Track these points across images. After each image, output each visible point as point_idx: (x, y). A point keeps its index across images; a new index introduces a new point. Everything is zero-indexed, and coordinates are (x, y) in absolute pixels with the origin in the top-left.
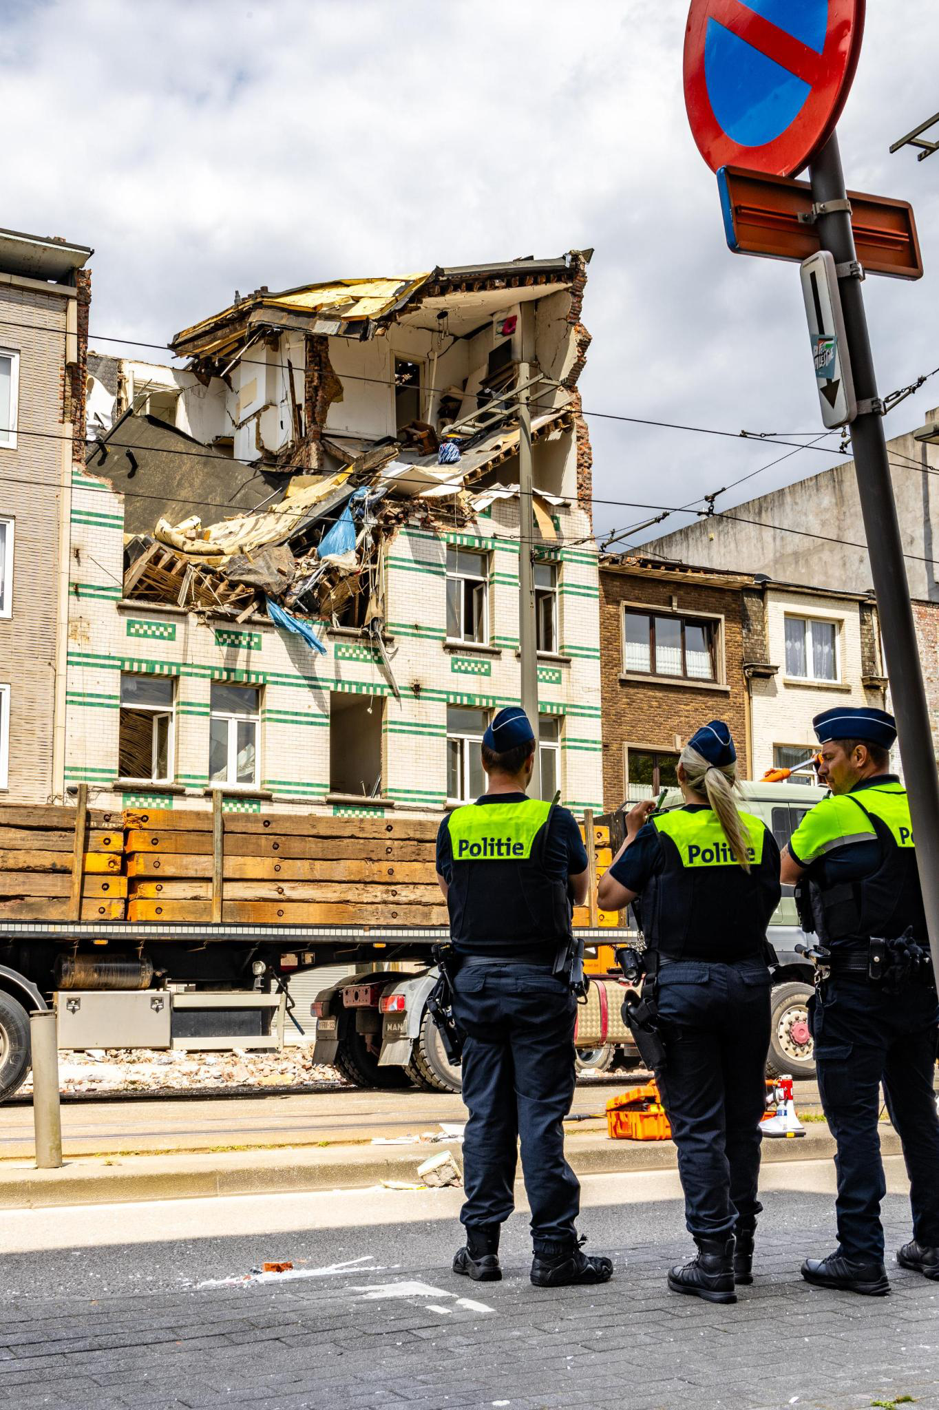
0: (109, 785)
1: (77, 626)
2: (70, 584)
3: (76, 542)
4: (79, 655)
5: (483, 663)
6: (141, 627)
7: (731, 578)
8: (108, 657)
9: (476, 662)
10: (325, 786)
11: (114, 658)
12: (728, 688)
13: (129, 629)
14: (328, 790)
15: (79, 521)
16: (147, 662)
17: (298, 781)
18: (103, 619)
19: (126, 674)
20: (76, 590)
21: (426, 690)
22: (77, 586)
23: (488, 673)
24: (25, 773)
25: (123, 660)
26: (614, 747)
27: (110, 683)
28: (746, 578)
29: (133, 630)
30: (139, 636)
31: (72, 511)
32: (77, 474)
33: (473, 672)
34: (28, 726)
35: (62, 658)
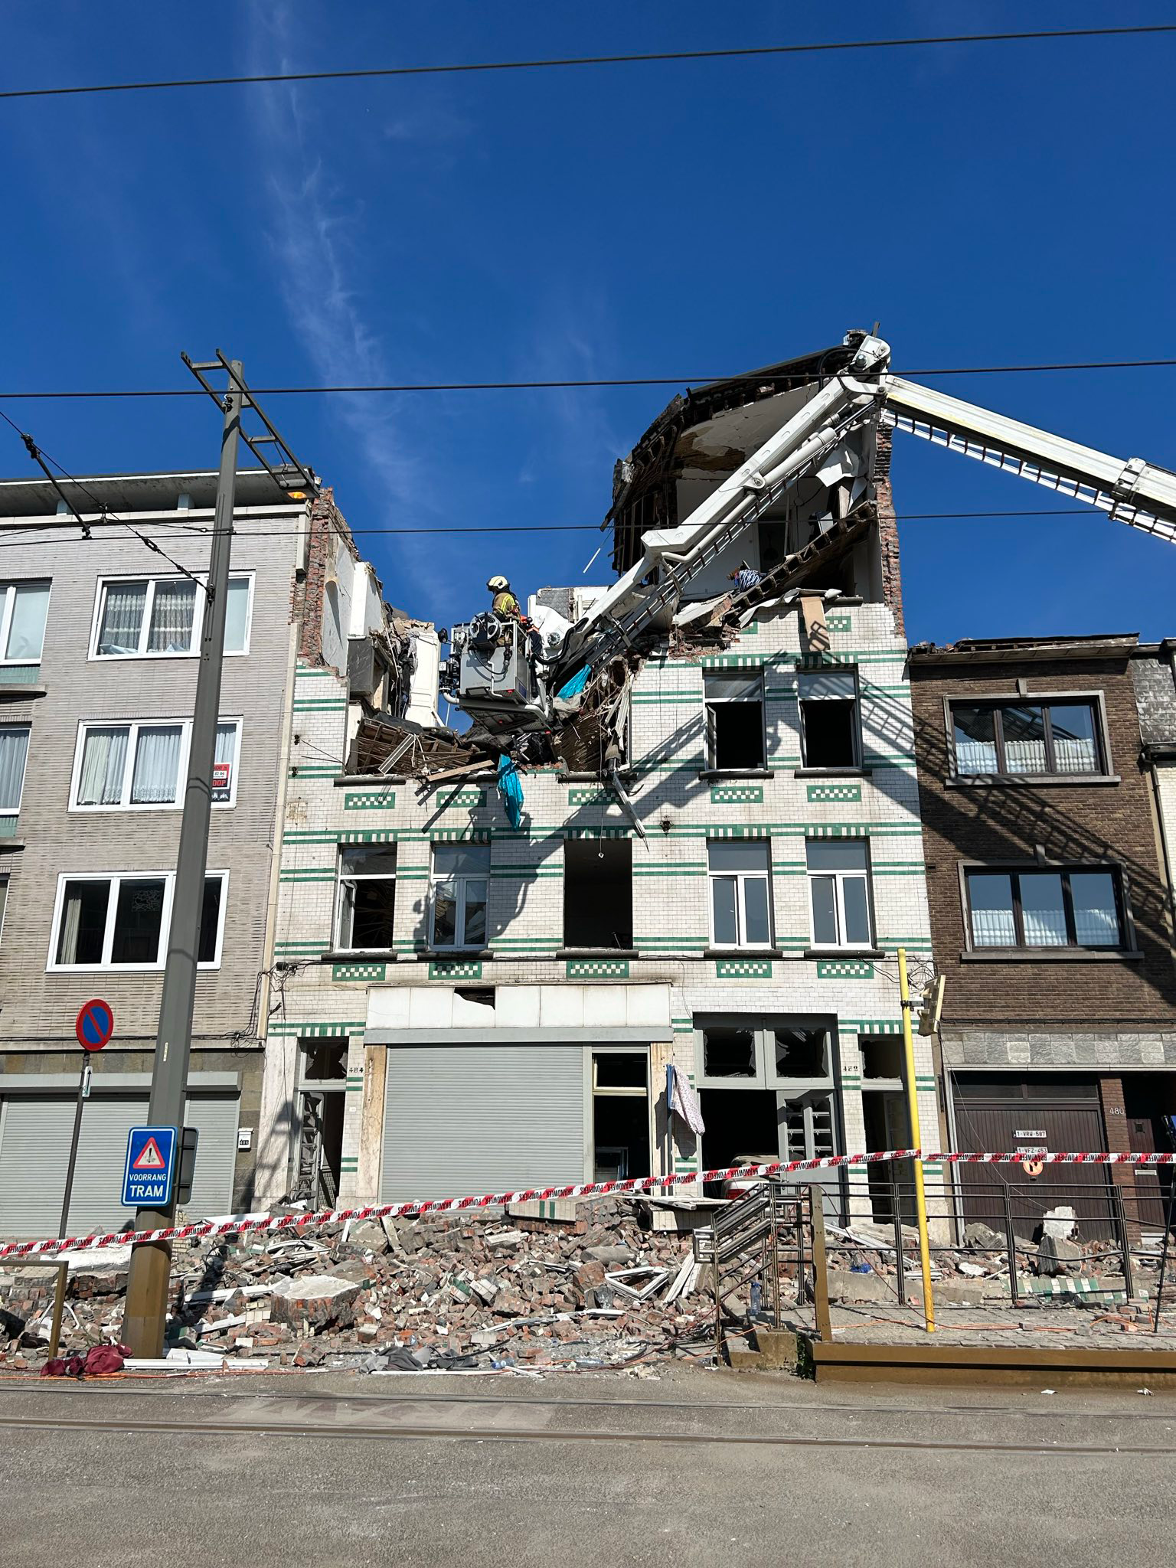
0: (318, 958)
1: (295, 806)
2: (289, 769)
3: (296, 730)
4: (296, 834)
5: (752, 789)
6: (360, 800)
7: (1100, 643)
8: (326, 833)
9: (743, 789)
10: (558, 940)
11: (330, 833)
12: (1118, 779)
13: (347, 802)
14: (561, 944)
15: (302, 710)
16: (363, 832)
17: (525, 937)
18: (322, 797)
19: (342, 848)
20: (295, 772)
21: (680, 827)
22: (295, 769)
23: (759, 799)
24: (238, 952)
25: (339, 834)
26: (944, 867)
27: (326, 856)
28: (1124, 640)
29: (351, 804)
30: (358, 808)
31: (295, 702)
32: (302, 667)
33: (739, 801)
34: (243, 907)
35: (277, 839)
